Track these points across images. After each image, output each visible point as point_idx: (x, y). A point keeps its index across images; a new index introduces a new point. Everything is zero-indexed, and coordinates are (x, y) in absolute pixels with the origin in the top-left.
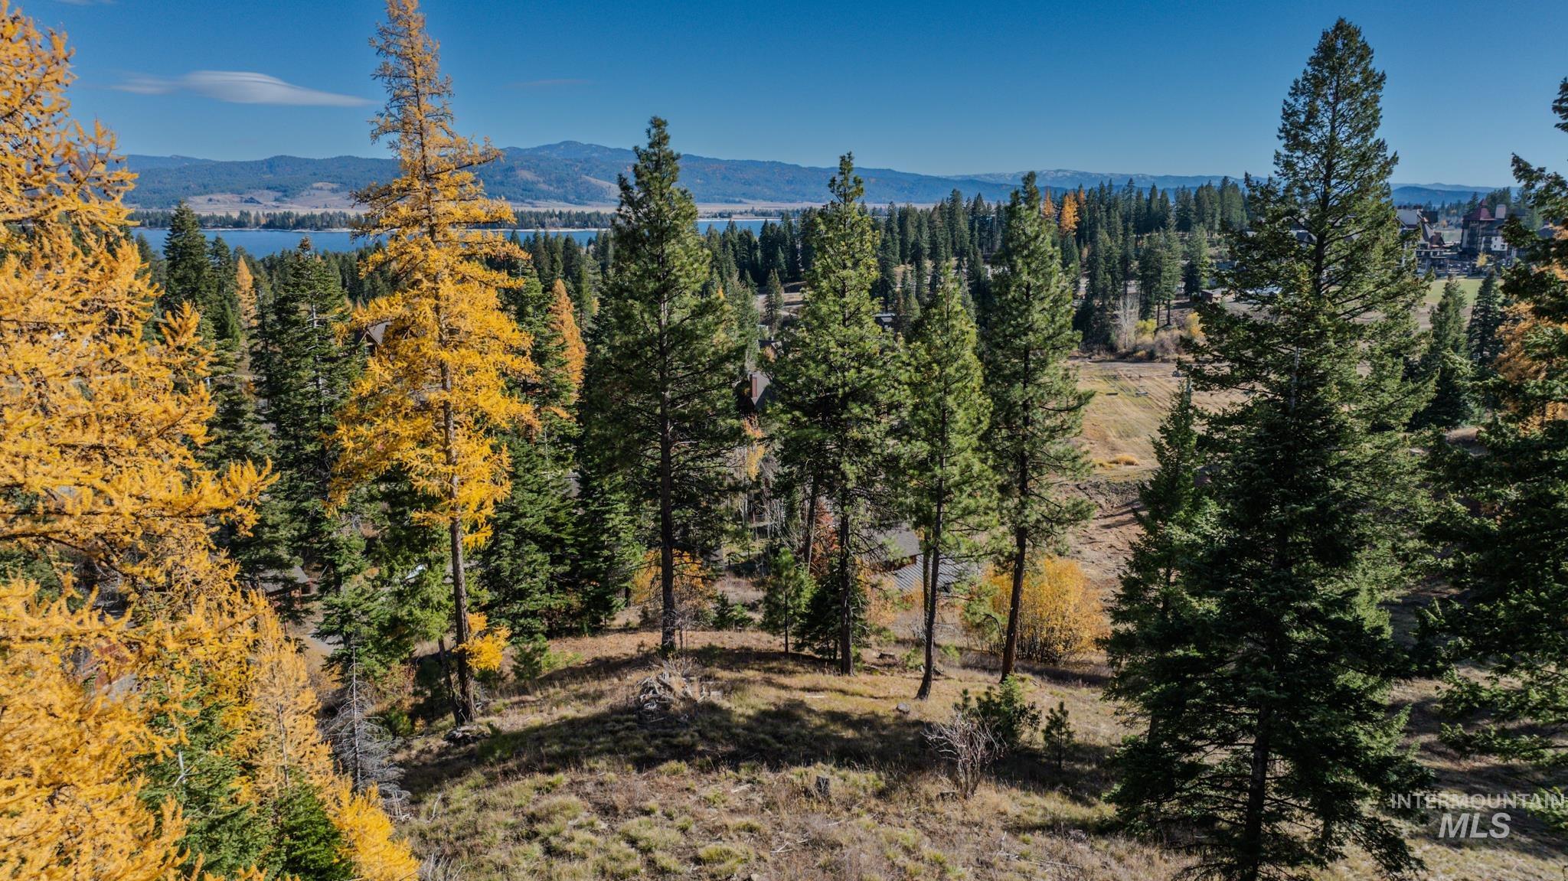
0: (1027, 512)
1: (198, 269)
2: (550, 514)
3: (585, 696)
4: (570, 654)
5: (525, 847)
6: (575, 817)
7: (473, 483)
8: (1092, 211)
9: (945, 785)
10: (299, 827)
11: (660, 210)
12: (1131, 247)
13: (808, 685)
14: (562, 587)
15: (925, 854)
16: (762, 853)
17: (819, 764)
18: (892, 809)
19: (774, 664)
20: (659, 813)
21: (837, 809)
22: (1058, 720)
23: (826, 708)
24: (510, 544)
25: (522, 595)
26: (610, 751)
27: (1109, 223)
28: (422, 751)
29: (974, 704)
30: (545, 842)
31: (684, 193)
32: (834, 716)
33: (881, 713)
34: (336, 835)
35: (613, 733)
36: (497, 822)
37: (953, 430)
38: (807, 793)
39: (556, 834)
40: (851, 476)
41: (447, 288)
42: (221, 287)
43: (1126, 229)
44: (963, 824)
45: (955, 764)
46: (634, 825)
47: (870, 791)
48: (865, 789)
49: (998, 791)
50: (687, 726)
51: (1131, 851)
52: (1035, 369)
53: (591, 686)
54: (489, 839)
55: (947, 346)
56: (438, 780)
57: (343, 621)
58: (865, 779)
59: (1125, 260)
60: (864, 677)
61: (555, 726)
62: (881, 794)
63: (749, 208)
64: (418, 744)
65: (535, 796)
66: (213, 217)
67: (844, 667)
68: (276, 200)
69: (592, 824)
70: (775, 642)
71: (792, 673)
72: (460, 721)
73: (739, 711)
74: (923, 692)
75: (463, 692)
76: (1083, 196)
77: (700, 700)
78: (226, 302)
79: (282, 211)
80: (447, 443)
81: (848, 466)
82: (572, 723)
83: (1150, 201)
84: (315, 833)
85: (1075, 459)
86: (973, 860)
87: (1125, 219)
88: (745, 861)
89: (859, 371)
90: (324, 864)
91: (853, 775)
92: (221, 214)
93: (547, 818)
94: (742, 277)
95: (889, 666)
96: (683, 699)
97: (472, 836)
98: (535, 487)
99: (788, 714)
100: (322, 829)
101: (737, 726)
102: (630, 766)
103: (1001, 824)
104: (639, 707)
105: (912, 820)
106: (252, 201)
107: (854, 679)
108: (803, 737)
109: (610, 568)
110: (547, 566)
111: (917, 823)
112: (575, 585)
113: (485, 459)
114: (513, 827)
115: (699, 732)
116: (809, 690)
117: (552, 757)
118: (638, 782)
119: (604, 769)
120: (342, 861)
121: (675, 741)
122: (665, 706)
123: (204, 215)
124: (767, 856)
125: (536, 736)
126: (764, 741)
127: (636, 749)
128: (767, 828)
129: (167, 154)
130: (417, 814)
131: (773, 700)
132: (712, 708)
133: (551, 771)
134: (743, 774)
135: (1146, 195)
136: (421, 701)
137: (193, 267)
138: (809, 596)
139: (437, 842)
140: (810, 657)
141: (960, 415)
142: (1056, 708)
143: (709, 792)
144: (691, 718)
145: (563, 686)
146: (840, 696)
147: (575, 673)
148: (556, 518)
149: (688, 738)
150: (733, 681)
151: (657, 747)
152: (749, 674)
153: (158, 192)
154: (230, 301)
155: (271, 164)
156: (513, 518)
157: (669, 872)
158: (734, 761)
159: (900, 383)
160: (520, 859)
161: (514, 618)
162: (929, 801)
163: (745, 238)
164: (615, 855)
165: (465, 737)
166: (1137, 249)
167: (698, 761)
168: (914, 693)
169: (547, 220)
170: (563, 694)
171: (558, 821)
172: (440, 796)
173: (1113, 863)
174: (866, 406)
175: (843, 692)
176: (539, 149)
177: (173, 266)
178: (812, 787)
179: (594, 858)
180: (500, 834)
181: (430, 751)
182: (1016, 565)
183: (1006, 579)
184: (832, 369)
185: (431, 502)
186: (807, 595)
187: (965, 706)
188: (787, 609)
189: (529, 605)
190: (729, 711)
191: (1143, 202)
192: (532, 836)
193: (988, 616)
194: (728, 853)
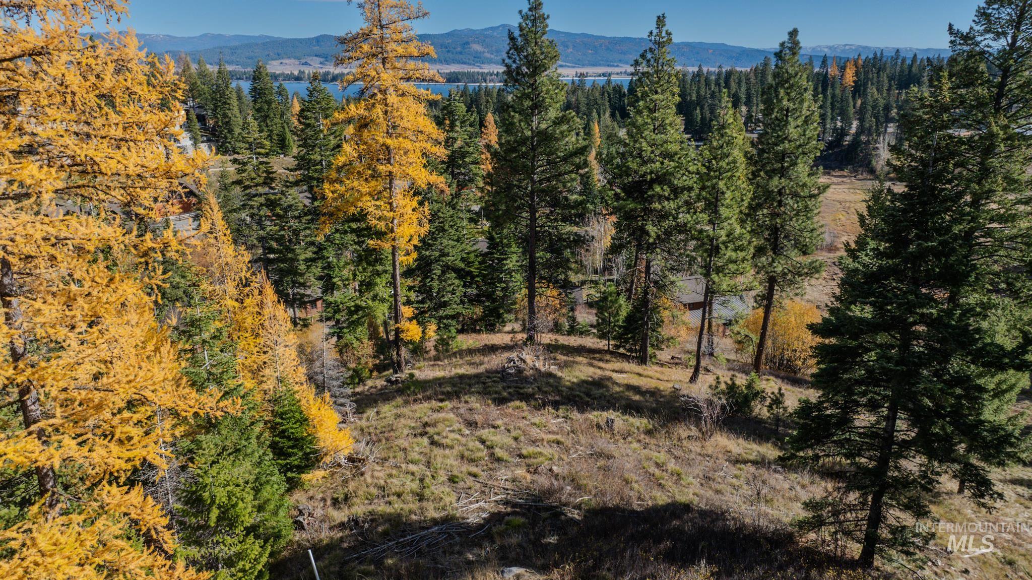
0: (775, 265)
1: (269, 103)
2: (465, 256)
3: (473, 364)
4: (471, 342)
5: (419, 439)
6: (451, 426)
7: (406, 225)
8: (866, 73)
9: (694, 431)
10: (285, 413)
11: (534, 53)
12: (892, 100)
13: (617, 369)
14: (471, 301)
15: (669, 468)
16: (562, 456)
17: (611, 411)
18: (653, 441)
19: (598, 355)
20: (503, 428)
21: (617, 438)
22: (777, 399)
23: (626, 382)
24: (439, 272)
25: (445, 305)
26: (479, 393)
27: (878, 82)
28: (372, 387)
29: (723, 386)
30: (431, 437)
31: (551, 42)
32: (629, 387)
33: (662, 388)
34: (306, 420)
35: (484, 383)
36: (404, 426)
37: (723, 205)
38: (599, 427)
39: (438, 434)
40: (653, 234)
41: (392, 98)
42: (282, 115)
43: (890, 86)
44: (700, 454)
45: (700, 419)
46: (485, 433)
47: (641, 430)
48: (638, 428)
49: (728, 438)
50: (532, 383)
51: (812, 483)
52: (788, 168)
53: (477, 359)
54: (398, 434)
55: (722, 147)
56: (376, 402)
57: (335, 312)
58: (640, 422)
59: (887, 108)
60: (656, 368)
61: (451, 378)
62: (649, 432)
63: (623, 70)
64: (370, 383)
65: (430, 413)
66: (283, 74)
67: (642, 360)
68: (321, 63)
69: (460, 430)
70: (602, 344)
71: (607, 361)
72: (396, 372)
73: (568, 378)
74: (693, 379)
75: (398, 354)
76: (860, 62)
77: (543, 369)
78: (285, 125)
79: (324, 70)
80: (391, 198)
81: (651, 227)
82: (461, 377)
83: (911, 66)
84: (294, 417)
85: (812, 231)
86: (701, 476)
87: (891, 79)
88: (551, 459)
89: (662, 163)
90: (298, 435)
91: (631, 420)
92: (288, 72)
93: (434, 425)
94: (613, 115)
95: (677, 364)
96: (532, 369)
97: (389, 431)
98: (455, 238)
99: (599, 383)
100: (297, 415)
101: (564, 386)
102: (490, 402)
103: (726, 457)
104: (504, 369)
105: (666, 449)
106: (306, 64)
107: (649, 369)
108: (605, 397)
109: (505, 296)
110: (460, 288)
111: (669, 451)
112: (480, 302)
113: (414, 210)
114: (414, 428)
115: (538, 387)
116: (617, 372)
117: (443, 393)
118: (493, 411)
119: (474, 402)
120: (309, 435)
121: (522, 391)
122: (520, 371)
123: (277, 72)
124: (565, 458)
125: (440, 382)
126: (578, 396)
127: (496, 392)
128: (568, 443)
129: (257, 34)
130: (360, 419)
131: (590, 374)
132: (550, 375)
133: (441, 401)
134: (561, 412)
135: (909, 62)
136: (378, 362)
137: (266, 101)
138: (625, 314)
139: (370, 434)
140: (624, 354)
141: (728, 194)
142: (776, 391)
143: (536, 420)
144: (535, 379)
145: (461, 358)
146: (636, 377)
147: (471, 351)
148: (468, 258)
149: (530, 390)
150: (565, 362)
151: (509, 393)
152: (580, 359)
153: (251, 58)
154: (288, 124)
155: (318, 40)
156: (440, 256)
157: (502, 460)
158: (556, 405)
159: (689, 172)
160: (415, 445)
161: (440, 319)
162: (679, 439)
163: (618, 89)
164: (471, 448)
165: (397, 381)
166: (897, 101)
167: (533, 403)
168: (688, 380)
169: (488, 78)
170: (461, 362)
171: (440, 427)
172: (375, 410)
173: (798, 488)
174: (665, 187)
175: (640, 375)
176: (486, 29)
177: (255, 101)
178: (603, 424)
179: (458, 449)
180: (406, 432)
181: (376, 387)
182: (767, 301)
183: (761, 312)
184: (645, 163)
185: (380, 235)
186: (623, 313)
187: (717, 387)
188: (610, 322)
189: (449, 311)
190: (560, 378)
191: (906, 66)
192: (423, 434)
193: (747, 336)
194: (541, 453)
